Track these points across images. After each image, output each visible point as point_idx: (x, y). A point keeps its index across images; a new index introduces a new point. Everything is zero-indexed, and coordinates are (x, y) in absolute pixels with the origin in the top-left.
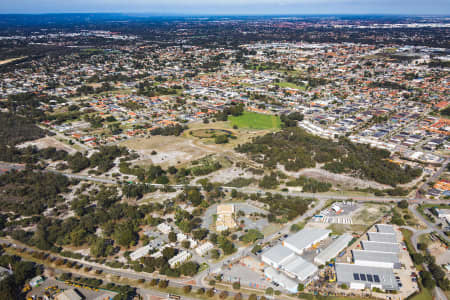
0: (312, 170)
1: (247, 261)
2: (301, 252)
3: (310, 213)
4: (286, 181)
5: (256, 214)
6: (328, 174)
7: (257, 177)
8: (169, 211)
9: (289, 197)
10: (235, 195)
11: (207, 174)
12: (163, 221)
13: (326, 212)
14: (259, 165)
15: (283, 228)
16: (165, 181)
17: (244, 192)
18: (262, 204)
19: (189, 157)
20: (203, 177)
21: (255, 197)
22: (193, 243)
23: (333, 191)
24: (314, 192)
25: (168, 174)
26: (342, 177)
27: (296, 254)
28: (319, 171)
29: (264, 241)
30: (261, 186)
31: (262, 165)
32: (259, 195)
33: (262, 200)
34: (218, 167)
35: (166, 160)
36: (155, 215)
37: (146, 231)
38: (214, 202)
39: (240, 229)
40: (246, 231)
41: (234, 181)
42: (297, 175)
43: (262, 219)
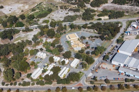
0: (106, 5)
1: (104, 66)
2: (130, 55)
3: (122, 30)
4: (97, 13)
5: (92, 37)
6: (117, 6)
7: (78, 14)
8: (37, 43)
9: (105, 23)
10: (72, 27)
11: (46, 16)
12: (37, 51)
13: (130, 29)
14: (74, 6)
15: (112, 42)
16: (22, 25)
17: (77, 24)
18: (92, 30)
19: (27, 7)
20: (46, 18)
21: (85, 27)
23: (126, 16)
24: (116, 18)
25: (20, 20)
26: (126, 7)
28: (111, 5)
29: (106, 52)
30: (84, 19)
31: (76, 6)
32: (86, 24)
33: (89, 28)
34: (50, 11)
35: (12, 11)
36: (29, 48)
37: (30, 59)
38: (62, 34)
39: (88, 47)
40: (92, 48)
41: (65, 18)
42: (100, 9)
43: (96, 39)
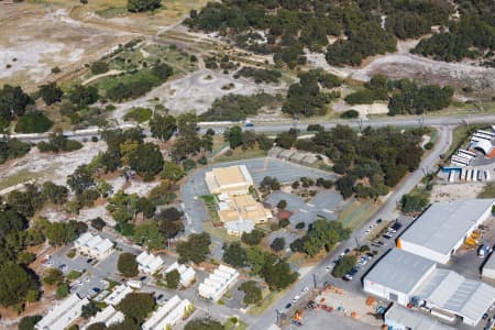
0: (389, 58)
1: (329, 298)
2: (445, 259)
3: (429, 162)
4: (344, 91)
5: (307, 183)
6: (430, 65)
7: (270, 89)
8: (87, 200)
9: (368, 131)
10: (236, 139)
11: (142, 94)
12: (80, 229)
13: (463, 158)
14: (261, 59)
15: (383, 207)
16: (41, 123)
17: (258, 130)
18: (311, 157)
19: (76, 56)
20: (142, 103)
21: (286, 140)
22: (187, 274)
23: (458, 104)
24: (419, 113)
25: (41, 105)
26: (464, 69)
27: (440, 266)
28: (409, 59)
29: (351, 244)
30: (289, 110)
31: (270, 58)
32: (294, 132)
33: (304, 146)
34: (163, 73)
35: (18, 67)
36: (54, 216)
37: (47, 259)
38: (193, 165)
39: (284, 223)
40: (300, 226)
41: (217, 103)
42: (362, 74)
43: (322, 192)
